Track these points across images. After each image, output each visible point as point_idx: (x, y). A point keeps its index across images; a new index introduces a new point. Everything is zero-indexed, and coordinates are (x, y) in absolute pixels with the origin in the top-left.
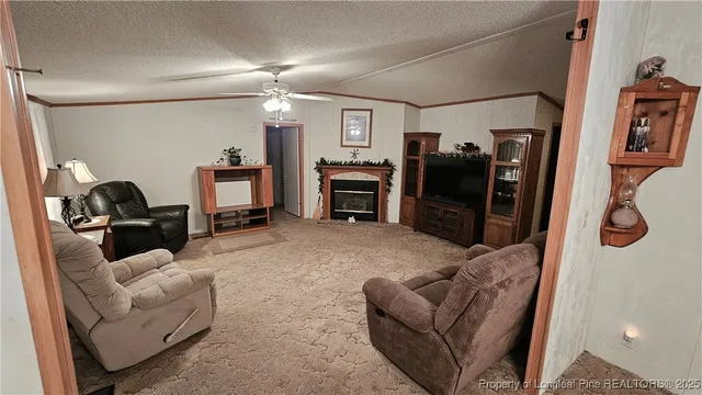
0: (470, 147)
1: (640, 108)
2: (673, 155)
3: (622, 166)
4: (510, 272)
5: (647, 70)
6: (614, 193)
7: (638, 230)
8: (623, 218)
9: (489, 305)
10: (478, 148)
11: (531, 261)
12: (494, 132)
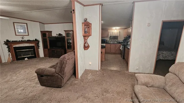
0: (60, 34)
1: (85, 26)
2: (90, 34)
3: (85, 36)
4: (69, 57)
5: (85, 20)
6: (84, 41)
7: (88, 47)
8: (86, 45)
9: (66, 63)
10: (62, 35)
11: (73, 55)
12: (65, 31)
